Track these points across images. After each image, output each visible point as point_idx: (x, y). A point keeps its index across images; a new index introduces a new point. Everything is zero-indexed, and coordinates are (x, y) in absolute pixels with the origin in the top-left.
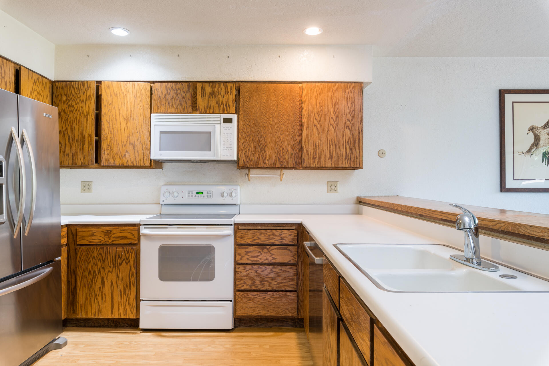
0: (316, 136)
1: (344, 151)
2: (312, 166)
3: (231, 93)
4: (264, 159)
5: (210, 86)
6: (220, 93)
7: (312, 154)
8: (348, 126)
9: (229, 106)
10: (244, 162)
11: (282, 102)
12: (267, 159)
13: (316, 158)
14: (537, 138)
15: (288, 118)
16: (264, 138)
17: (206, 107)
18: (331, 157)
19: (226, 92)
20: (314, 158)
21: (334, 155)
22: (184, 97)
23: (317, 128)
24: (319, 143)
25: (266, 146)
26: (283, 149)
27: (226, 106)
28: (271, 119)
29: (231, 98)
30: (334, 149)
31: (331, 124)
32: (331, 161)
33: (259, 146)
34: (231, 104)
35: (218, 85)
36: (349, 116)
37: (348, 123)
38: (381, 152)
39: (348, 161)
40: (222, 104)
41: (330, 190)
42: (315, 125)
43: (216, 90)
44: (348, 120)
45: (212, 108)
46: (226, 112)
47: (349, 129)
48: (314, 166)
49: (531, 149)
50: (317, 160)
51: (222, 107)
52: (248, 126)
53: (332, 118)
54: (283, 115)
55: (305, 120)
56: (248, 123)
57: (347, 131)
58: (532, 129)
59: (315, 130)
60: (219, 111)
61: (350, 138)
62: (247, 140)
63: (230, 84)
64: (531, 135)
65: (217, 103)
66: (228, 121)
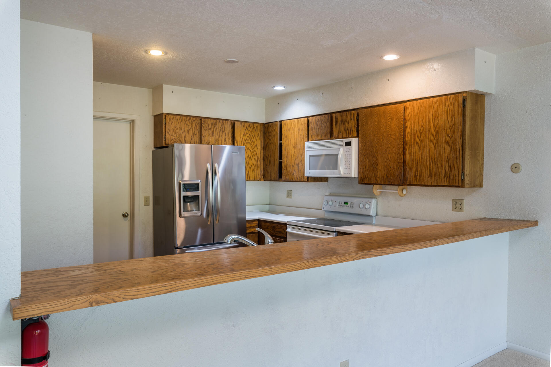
0: (418, 153)
1: (444, 168)
2: (414, 184)
3: (354, 119)
4: (376, 177)
5: (340, 115)
6: (346, 120)
7: (414, 171)
8: (448, 142)
9: (352, 131)
10: (362, 179)
11: (389, 123)
12: (378, 176)
13: (417, 175)
15: (394, 137)
16: (376, 157)
17: (338, 133)
18: (431, 175)
19: (350, 119)
20: (416, 176)
21: (433, 173)
22: (325, 127)
23: (418, 145)
24: (421, 161)
25: (377, 164)
26: (390, 167)
27: (350, 131)
28: (381, 140)
29: (353, 123)
30: (434, 167)
31: (431, 141)
32: (431, 179)
33: (373, 165)
34: (353, 128)
35: (345, 113)
36: (449, 130)
37: (448, 138)
38: (514, 167)
39: (447, 179)
40: (348, 130)
41: (455, 208)
42: (417, 143)
43: (344, 118)
44: (448, 135)
45: (342, 134)
46: (350, 136)
47: (449, 145)
48: (416, 184)
50: (418, 177)
51: (348, 132)
52: (365, 148)
53: (433, 135)
54: (391, 135)
55: (408, 138)
56: (365, 144)
57: (447, 147)
59: (417, 147)
60: (346, 136)
61: (449, 155)
62: (364, 159)
63: (353, 112)
65: (345, 129)
66: (348, 144)
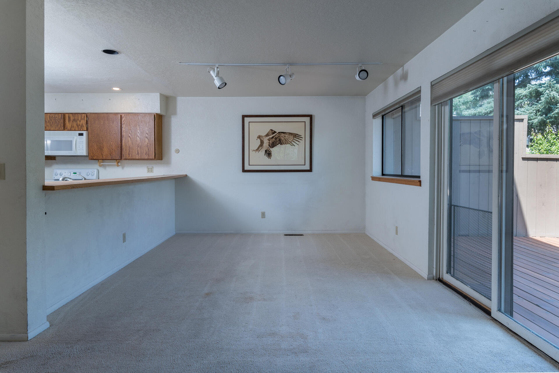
0: (130, 142)
1: (145, 150)
2: (128, 158)
3: (84, 119)
4: (102, 155)
5: (73, 115)
6: (78, 120)
7: (128, 152)
8: (147, 137)
9: (83, 126)
10: (92, 157)
11: (111, 124)
12: (104, 155)
13: (130, 154)
14: (262, 142)
15: (114, 132)
16: (102, 144)
17: (71, 127)
18: (138, 153)
19: (81, 119)
20: (129, 154)
21: (139, 152)
22: (59, 122)
23: (130, 138)
24: (132, 146)
25: (103, 148)
26: (112, 150)
27: (82, 126)
28: (106, 134)
29: (83, 122)
30: (140, 149)
31: (138, 136)
32: (138, 155)
33: (100, 148)
34: (84, 125)
35: (77, 115)
36: (147, 132)
37: (147, 135)
38: (176, 150)
39: (147, 156)
40: (79, 126)
41: (148, 171)
42: (129, 137)
43: (76, 118)
44: (147, 134)
45: (74, 128)
46: (81, 130)
47: (147, 138)
48: (129, 158)
49: (259, 148)
50: (130, 155)
51: (79, 127)
52: (93, 137)
53: (138, 133)
54: (112, 131)
56: (93, 135)
57: (146, 139)
58: (259, 137)
59: (129, 139)
60: (78, 129)
61: (148, 143)
62: (93, 144)
63: (84, 115)
64: (259, 140)
65: (77, 125)
66: (81, 135)
